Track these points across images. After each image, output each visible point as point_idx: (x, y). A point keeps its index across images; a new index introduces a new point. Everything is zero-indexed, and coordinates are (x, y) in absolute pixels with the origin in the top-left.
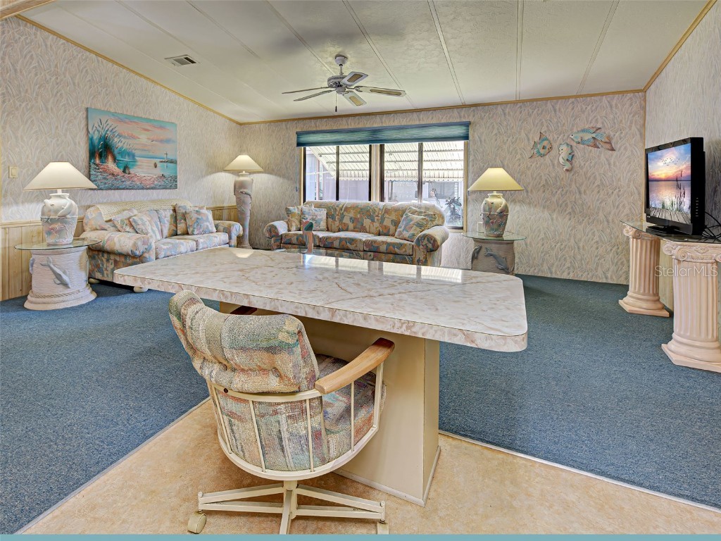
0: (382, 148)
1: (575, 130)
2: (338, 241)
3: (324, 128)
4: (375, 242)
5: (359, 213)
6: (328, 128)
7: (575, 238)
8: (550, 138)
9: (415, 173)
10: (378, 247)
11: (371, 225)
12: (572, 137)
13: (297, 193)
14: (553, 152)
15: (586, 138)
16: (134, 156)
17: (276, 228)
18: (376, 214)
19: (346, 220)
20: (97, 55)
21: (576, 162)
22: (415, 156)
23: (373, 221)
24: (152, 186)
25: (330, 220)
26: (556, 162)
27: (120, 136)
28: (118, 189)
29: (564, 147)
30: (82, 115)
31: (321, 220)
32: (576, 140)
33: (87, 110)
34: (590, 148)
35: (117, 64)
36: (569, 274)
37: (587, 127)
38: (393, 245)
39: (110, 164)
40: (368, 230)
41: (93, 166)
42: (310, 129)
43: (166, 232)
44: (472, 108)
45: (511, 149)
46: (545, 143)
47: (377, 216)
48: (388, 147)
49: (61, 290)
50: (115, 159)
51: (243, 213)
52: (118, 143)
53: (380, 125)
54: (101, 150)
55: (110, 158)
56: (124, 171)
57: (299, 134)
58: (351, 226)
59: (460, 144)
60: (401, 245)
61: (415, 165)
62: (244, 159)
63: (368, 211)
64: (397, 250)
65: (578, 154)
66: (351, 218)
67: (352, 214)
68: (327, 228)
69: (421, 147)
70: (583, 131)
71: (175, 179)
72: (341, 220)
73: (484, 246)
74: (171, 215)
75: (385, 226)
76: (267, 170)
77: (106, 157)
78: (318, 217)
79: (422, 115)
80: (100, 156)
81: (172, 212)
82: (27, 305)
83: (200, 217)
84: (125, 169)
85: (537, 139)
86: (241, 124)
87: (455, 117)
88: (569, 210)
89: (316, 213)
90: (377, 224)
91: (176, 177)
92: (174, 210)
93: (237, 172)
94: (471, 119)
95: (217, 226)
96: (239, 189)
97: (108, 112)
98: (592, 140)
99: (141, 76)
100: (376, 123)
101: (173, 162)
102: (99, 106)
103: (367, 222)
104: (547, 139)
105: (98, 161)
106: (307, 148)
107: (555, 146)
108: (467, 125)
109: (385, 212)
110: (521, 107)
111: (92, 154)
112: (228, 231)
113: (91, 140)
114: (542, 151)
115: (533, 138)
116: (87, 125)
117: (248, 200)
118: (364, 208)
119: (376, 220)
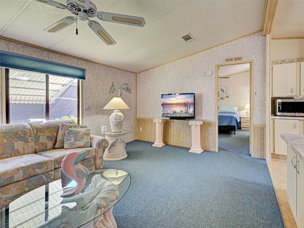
0: (7, 72)
1: (122, 83)
5: (5, 137)
8: (115, 85)
11: (26, 146)
12: (121, 86)
14: (116, 92)
18: (28, 134)
23: (26, 141)
29: (119, 90)
37: (125, 83)
46: (114, 87)
47: (30, 136)
60: (88, 151)
63: (16, 133)
69: (47, 78)
75: (42, 143)
79: (51, 55)
90: (32, 144)
98: (126, 88)
107: (117, 89)
108: (84, 70)
109: (37, 132)
115: (110, 84)
118: (9, 132)
119: (30, 140)
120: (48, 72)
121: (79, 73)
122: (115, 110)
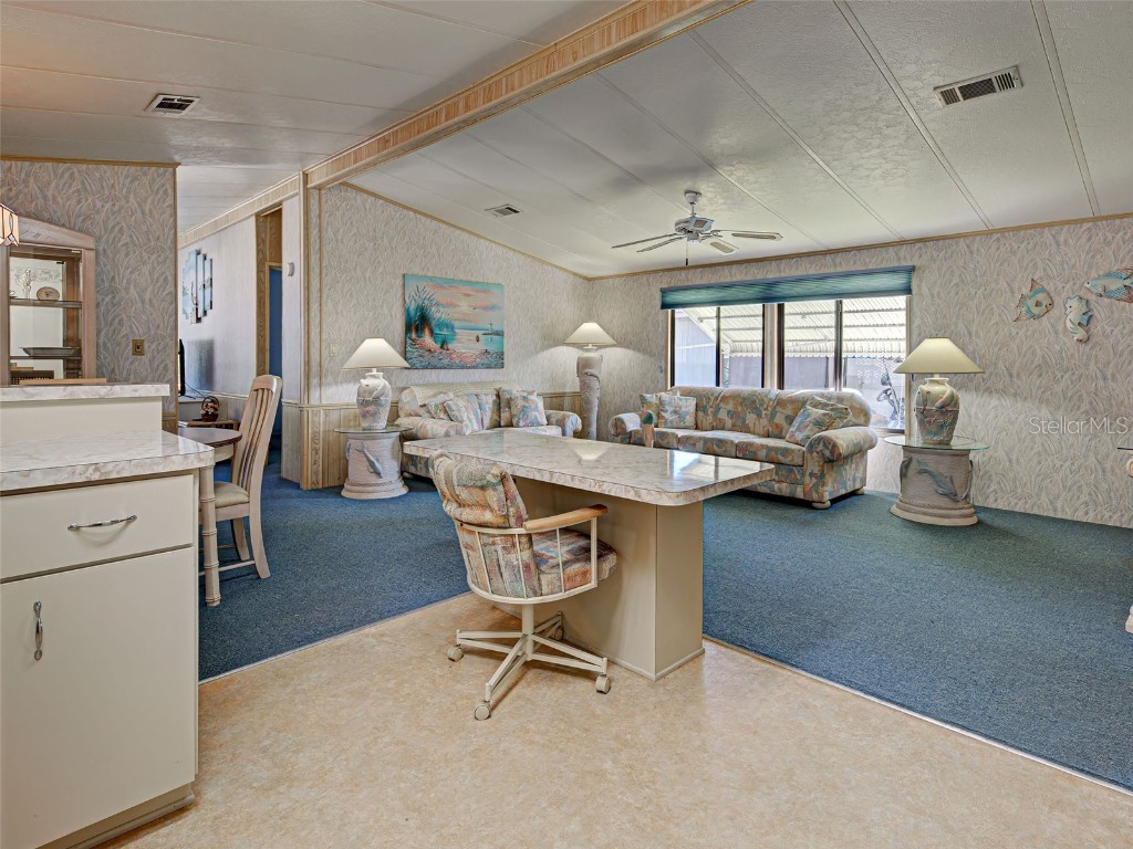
0: (781, 309)
1: (1094, 274)
2: (702, 442)
3: (698, 282)
4: (752, 444)
5: (741, 404)
6: (704, 281)
7: (1096, 454)
8: (1050, 287)
9: (831, 345)
10: (755, 453)
11: (757, 423)
12: (1088, 286)
13: (662, 375)
14: (1055, 312)
15: (1113, 288)
16: (453, 328)
17: (623, 422)
18: (765, 406)
19: (723, 415)
20: (415, 211)
21: (1096, 328)
22: (831, 320)
23: (759, 416)
24: (474, 364)
25: (700, 414)
26: (1060, 328)
27: (437, 304)
28: (435, 368)
29: (1074, 303)
30: (399, 282)
31: (687, 413)
32: (1095, 291)
33: (404, 275)
34: (1122, 303)
35: (435, 219)
36: (1087, 513)
37: (1115, 269)
38: (776, 449)
39: (428, 340)
40: (752, 428)
41: (409, 341)
42: (679, 284)
43: (487, 422)
44: (918, 245)
45: (983, 307)
46: (1041, 297)
47: (766, 409)
48: (789, 307)
49: (373, 479)
50: (432, 332)
51: (588, 402)
52: (437, 314)
53: (777, 275)
54: (418, 323)
55: (427, 331)
56: (442, 347)
57: (664, 292)
58: (729, 422)
59: (901, 301)
60: (787, 450)
61: (831, 334)
62: (590, 328)
63: (754, 402)
64: (781, 458)
65: (1100, 313)
66: (729, 412)
67: (730, 406)
68: (696, 424)
69: (839, 305)
70: (1108, 275)
71: (501, 355)
72: (715, 414)
73: (916, 457)
74: (494, 401)
75: (776, 424)
76: (621, 342)
77: (423, 330)
78: (683, 409)
79: (839, 258)
80: (417, 330)
81: (494, 398)
82: (344, 493)
83: (527, 405)
84: (443, 344)
85: (1025, 291)
86: (589, 280)
87: (890, 259)
88: (1085, 406)
89: (681, 403)
90: (764, 421)
91: (503, 353)
92: (498, 396)
93: (580, 346)
94: (916, 262)
95: (548, 418)
96: (584, 368)
97: (425, 277)
98: (1124, 290)
99: (463, 230)
100: (771, 274)
101: (500, 334)
102: (417, 270)
103: (751, 418)
104: (1043, 290)
105: (414, 336)
106: (677, 310)
107: (1058, 301)
108: (911, 270)
109: (777, 405)
110: (998, 240)
111: (408, 328)
112: (561, 424)
113: (408, 311)
114: (1036, 311)
115: (1020, 289)
116: (404, 294)
117: (595, 384)
118: (748, 398)
119: (763, 416)
120: (839, 295)
121: (897, 281)
122: (932, 374)
